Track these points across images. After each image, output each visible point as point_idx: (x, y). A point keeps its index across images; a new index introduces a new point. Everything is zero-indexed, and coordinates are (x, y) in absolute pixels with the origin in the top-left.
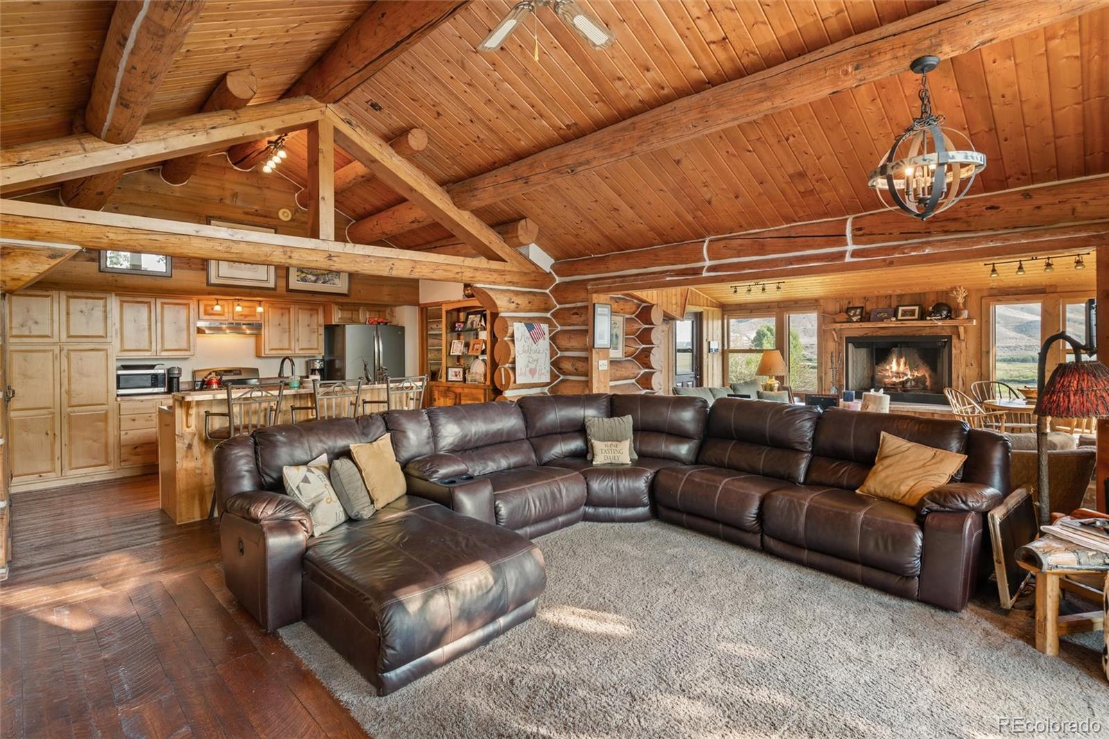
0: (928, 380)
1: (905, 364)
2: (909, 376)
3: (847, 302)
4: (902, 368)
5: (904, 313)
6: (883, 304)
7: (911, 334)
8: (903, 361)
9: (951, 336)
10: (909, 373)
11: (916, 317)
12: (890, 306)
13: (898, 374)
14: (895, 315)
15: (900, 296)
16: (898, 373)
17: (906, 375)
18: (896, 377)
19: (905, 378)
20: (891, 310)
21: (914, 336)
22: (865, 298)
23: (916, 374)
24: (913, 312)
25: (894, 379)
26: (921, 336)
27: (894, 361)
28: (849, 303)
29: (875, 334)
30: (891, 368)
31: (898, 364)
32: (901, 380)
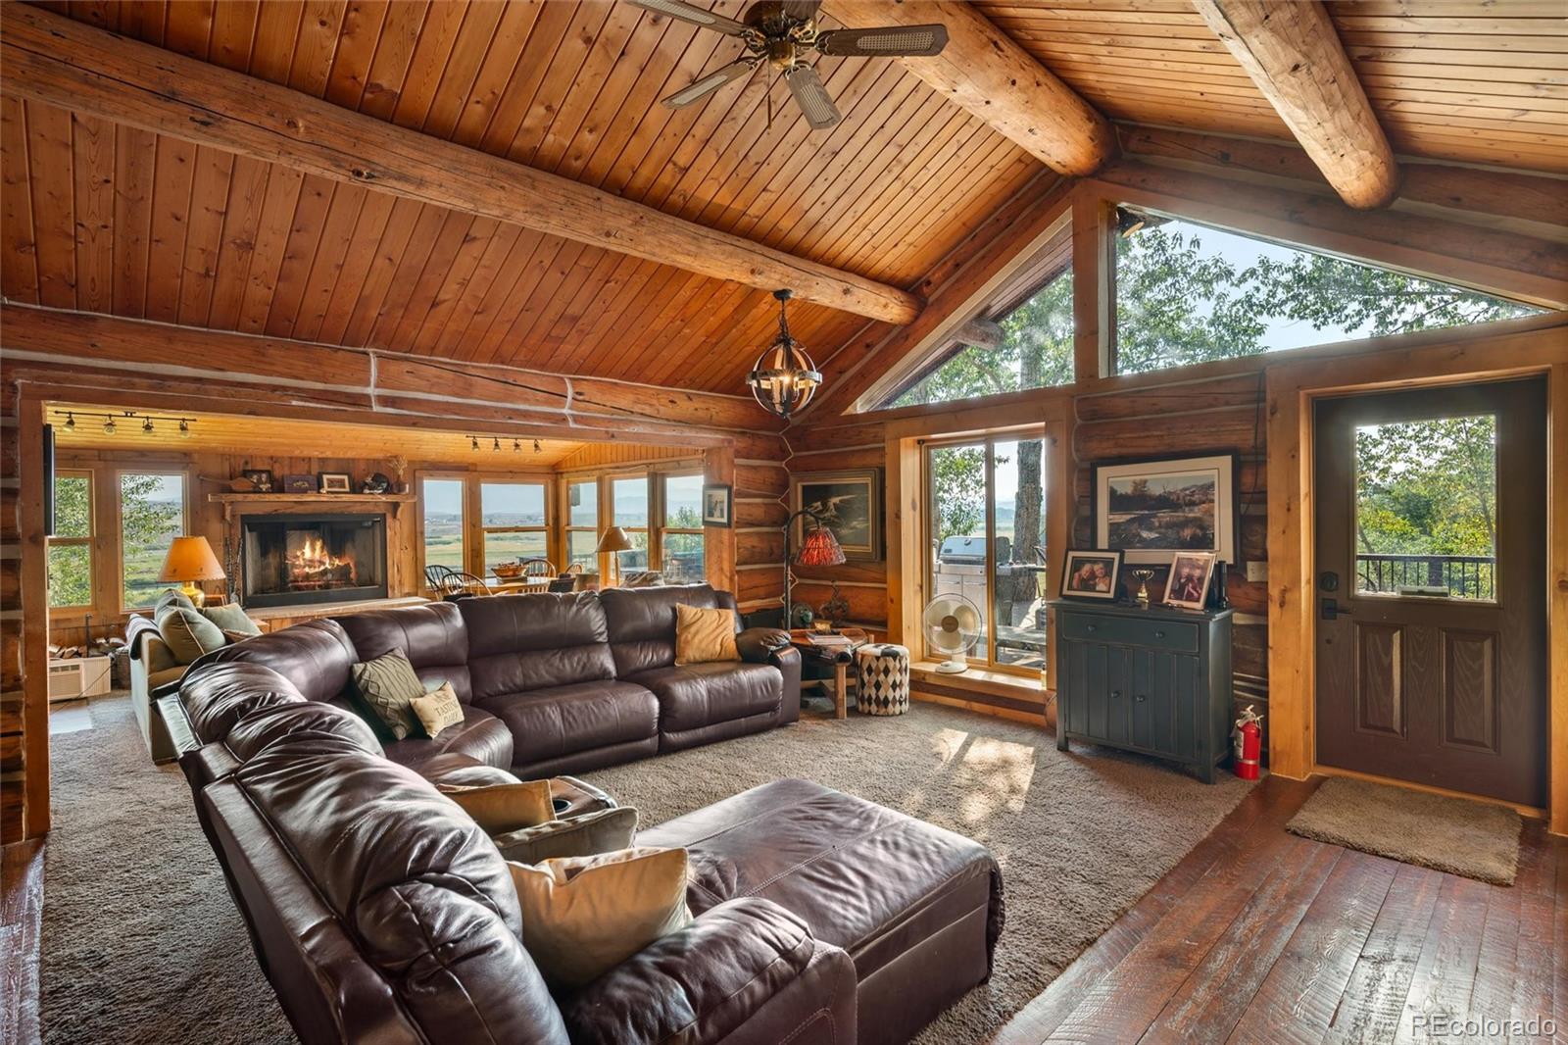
0: (353, 570)
1: (322, 548)
2: (327, 566)
3: (243, 461)
4: (317, 555)
5: (331, 483)
6: (302, 469)
7: (339, 511)
8: (319, 544)
9: (385, 515)
10: (327, 561)
11: (347, 489)
12: (309, 473)
13: (311, 563)
14: (320, 486)
15: (323, 460)
16: (311, 561)
17: (323, 563)
18: (310, 567)
19: (322, 568)
20: (313, 479)
21: (342, 514)
22: (272, 458)
23: (337, 562)
24: (341, 484)
25: (307, 570)
26: (351, 515)
27: (308, 544)
28: (246, 463)
29: (289, 511)
30: (303, 553)
31: (313, 549)
32: (317, 570)
